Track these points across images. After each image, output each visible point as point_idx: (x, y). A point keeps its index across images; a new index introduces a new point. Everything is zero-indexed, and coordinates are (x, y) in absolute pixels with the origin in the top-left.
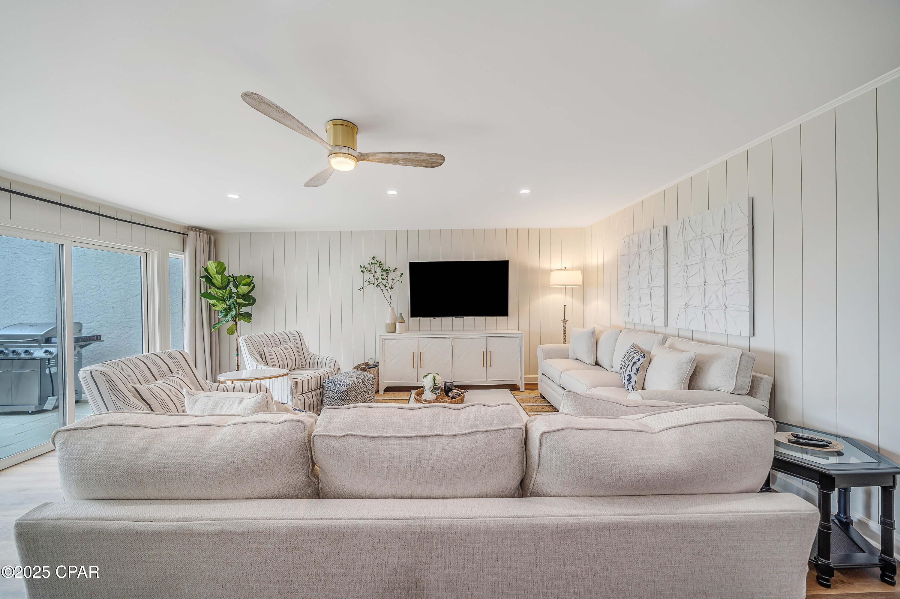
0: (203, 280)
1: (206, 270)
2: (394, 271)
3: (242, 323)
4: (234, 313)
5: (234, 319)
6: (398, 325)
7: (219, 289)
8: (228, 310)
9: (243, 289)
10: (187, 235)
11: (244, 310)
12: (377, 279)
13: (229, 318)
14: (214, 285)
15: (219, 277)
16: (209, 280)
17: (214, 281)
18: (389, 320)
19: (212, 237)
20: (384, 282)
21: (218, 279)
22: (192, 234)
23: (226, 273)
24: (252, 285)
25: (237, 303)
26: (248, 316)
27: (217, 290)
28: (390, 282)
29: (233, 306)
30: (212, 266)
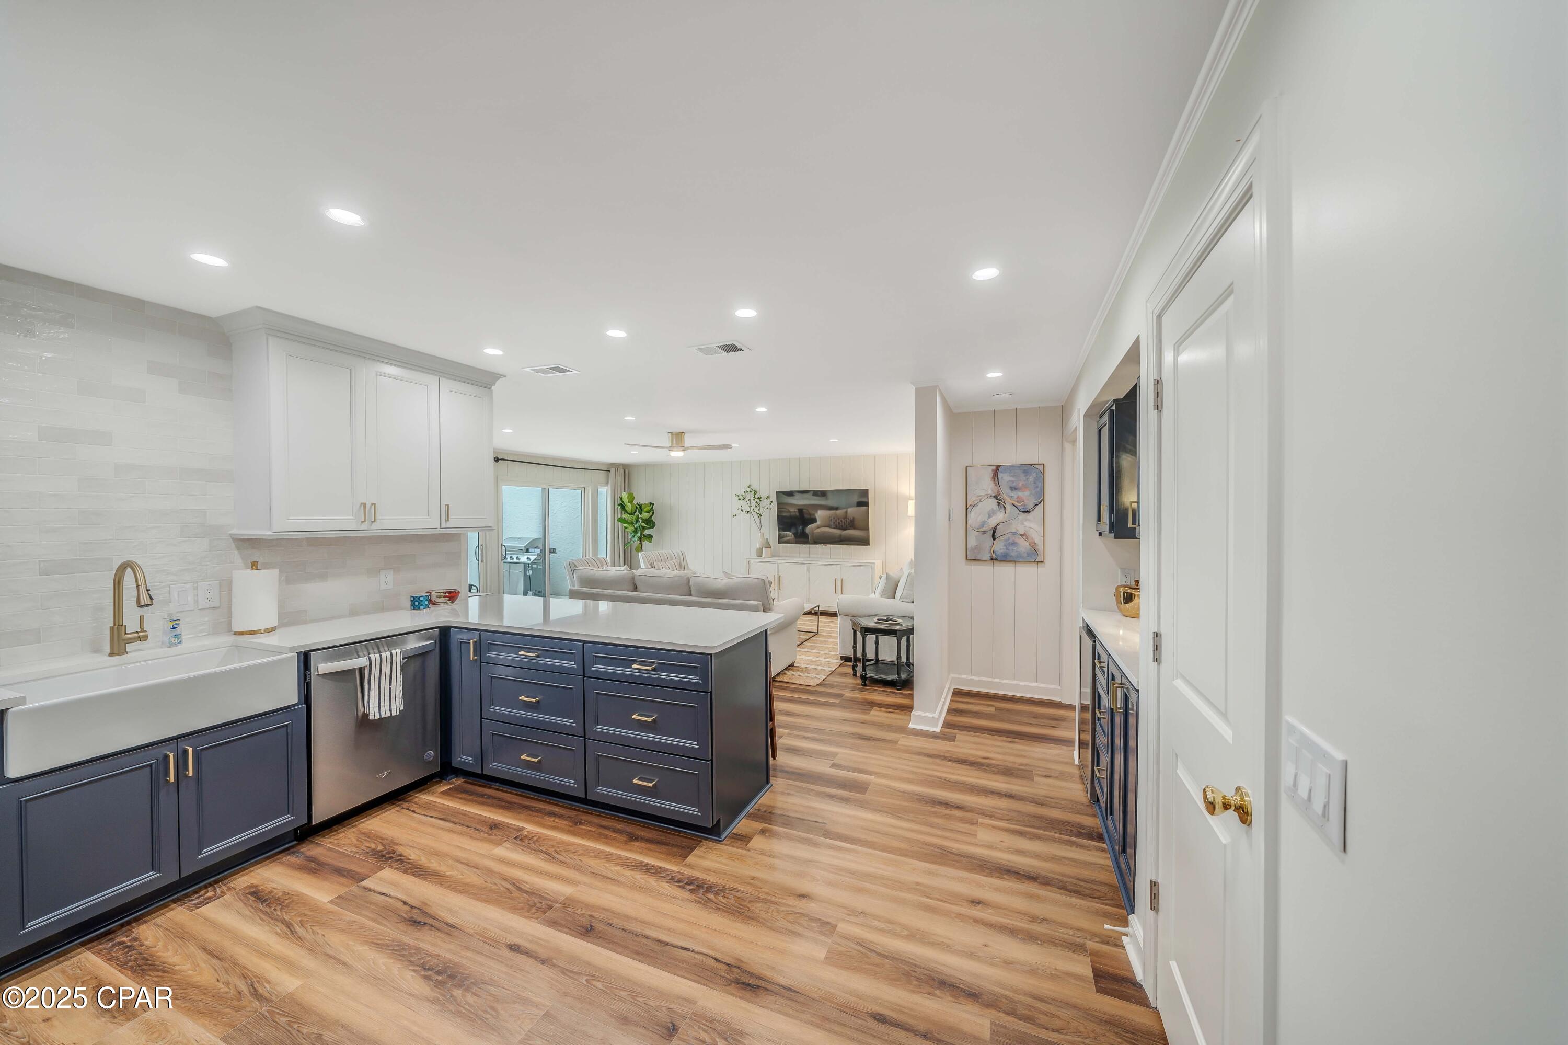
0: (619, 507)
1: (621, 499)
2: (767, 499)
3: (645, 543)
4: (639, 534)
5: (640, 539)
6: (764, 549)
7: (630, 514)
8: (636, 531)
9: (645, 515)
10: (609, 471)
11: (647, 532)
12: (750, 507)
13: (636, 538)
14: (626, 511)
15: (629, 505)
16: (623, 506)
17: (627, 509)
18: (758, 546)
19: (626, 470)
20: (756, 510)
21: (629, 507)
22: (612, 470)
23: (635, 502)
24: (651, 512)
25: (642, 527)
26: (650, 537)
27: (629, 515)
28: (762, 509)
29: (639, 529)
30: (625, 496)
